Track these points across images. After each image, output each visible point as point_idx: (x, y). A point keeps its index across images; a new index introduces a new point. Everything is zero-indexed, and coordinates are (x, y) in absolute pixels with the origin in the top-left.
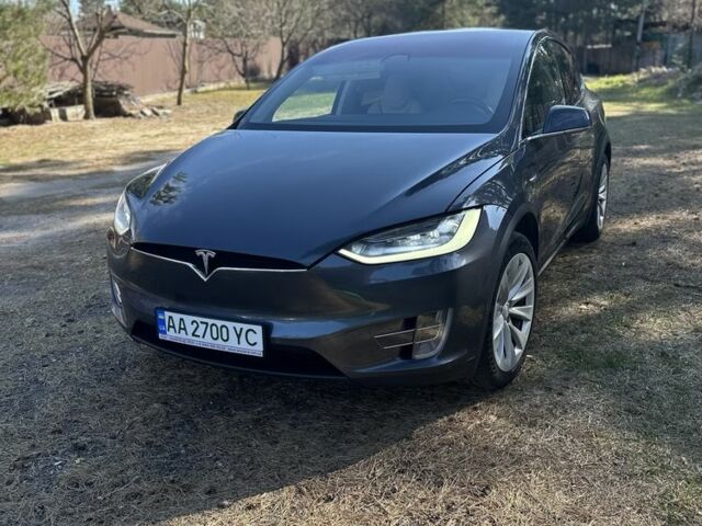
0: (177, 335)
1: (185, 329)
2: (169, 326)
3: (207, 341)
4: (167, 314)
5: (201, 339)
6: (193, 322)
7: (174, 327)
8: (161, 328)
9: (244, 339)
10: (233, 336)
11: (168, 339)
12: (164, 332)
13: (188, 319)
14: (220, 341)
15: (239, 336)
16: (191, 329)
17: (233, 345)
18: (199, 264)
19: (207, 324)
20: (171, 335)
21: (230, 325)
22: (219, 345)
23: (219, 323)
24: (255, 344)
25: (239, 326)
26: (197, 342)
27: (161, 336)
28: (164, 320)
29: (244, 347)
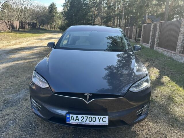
0: (75, 121)
1: (78, 119)
2: (71, 119)
3: (88, 122)
4: (71, 115)
5: (85, 122)
6: (82, 117)
7: (73, 119)
8: (67, 120)
9: (103, 120)
10: (97, 120)
11: (71, 123)
12: (69, 121)
13: (80, 116)
14: (92, 122)
15: (99, 120)
16: (80, 119)
17: (97, 123)
18: (86, 99)
19: (88, 117)
20: (72, 122)
21: (97, 117)
22: (92, 123)
23: (92, 116)
24: (106, 121)
25: (100, 117)
26: (83, 123)
27: (67, 122)
28: (69, 118)
29: (101, 123)
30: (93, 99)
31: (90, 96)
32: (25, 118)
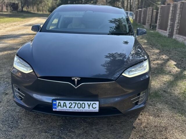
0: (62, 108)
1: (66, 106)
2: (58, 106)
3: (76, 109)
4: (58, 102)
5: (73, 109)
6: (69, 104)
7: (61, 106)
8: (54, 107)
9: (93, 107)
10: (87, 106)
11: (58, 110)
12: (56, 108)
13: (67, 102)
14: (81, 108)
15: (89, 106)
16: (68, 106)
17: (87, 109)
18: (74, 83)
19: (76, 103)
20: (59, 109)
21: (86, 102)
22: (81, 110)
23: (81, 102)
24: (96, 108)
25: (89, 102)
26: (71, 110)
27: (54, 110)
28: (56, 104)
29: (91, 109)
30: (82, 84)
31: (78, 80)
32: (5, 112)
